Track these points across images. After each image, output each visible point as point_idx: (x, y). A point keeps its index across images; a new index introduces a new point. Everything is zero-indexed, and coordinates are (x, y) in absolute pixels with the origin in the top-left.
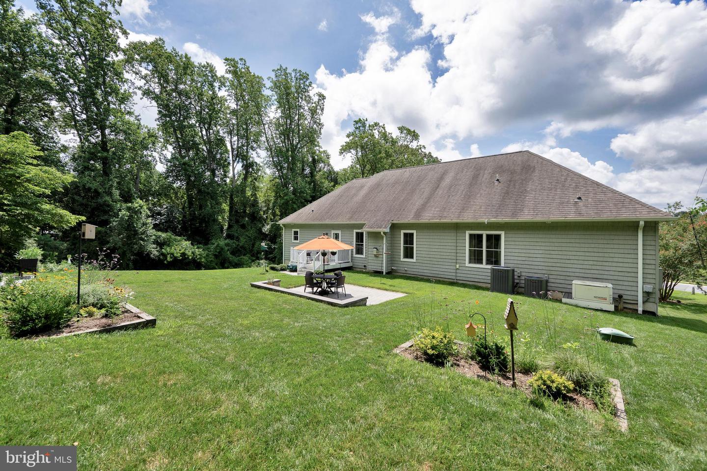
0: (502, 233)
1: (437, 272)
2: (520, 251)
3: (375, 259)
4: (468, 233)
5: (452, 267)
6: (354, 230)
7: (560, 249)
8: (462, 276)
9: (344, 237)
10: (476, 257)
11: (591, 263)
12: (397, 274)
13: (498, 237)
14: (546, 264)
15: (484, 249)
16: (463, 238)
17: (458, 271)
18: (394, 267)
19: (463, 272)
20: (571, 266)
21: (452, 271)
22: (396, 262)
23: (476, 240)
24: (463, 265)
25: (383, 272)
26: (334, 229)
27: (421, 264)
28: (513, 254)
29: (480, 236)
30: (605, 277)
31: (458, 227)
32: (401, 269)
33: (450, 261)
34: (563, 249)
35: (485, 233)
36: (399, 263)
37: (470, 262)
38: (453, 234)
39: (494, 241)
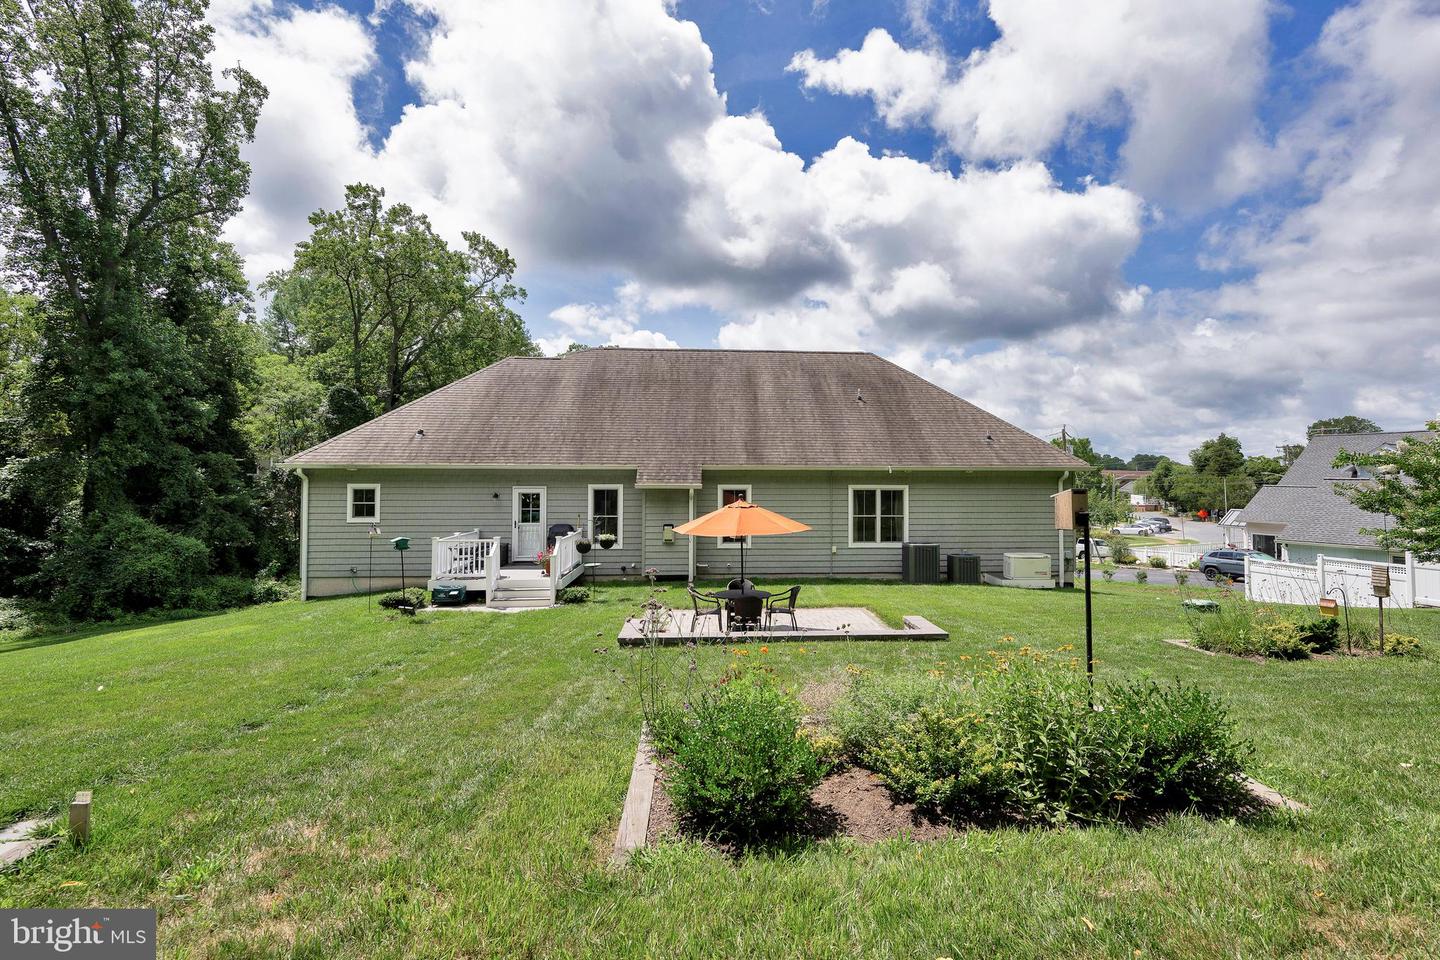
0: (905, 488)
1: (796, 564)
2: (931, 516)
3: (664, 549)
4: (851, 489)
5: (824, 552)
6: (589, 486)
7: (980, 509)
8: (842, 566)
9: (555, 503)
10: (864, 531)
11: (1014, 527)
12: (713, 577)
13: (899, 495)
14: (964, 534)
15: (878, 515)
16: (844, 497)
17: (836, 558)
18: (703, 562)
19: (845, 558)
20: (992, 533)
21: (824, 558)
22: (711, 552)
23: (864, 501)
24: (844, 546)
25: (687, 576)
26: (519, 483)
27: (762, 552)
28: (921, 522)
29: (873, 493)
30: (1029, 545)
31: (834, 479)
32: (718, 565)
33: (821, 540)
34: (985, 509)
35: (878, 488)
36: (715, 552)
37: (855, 541)
38: (825, 492)
39: (892, 500)
